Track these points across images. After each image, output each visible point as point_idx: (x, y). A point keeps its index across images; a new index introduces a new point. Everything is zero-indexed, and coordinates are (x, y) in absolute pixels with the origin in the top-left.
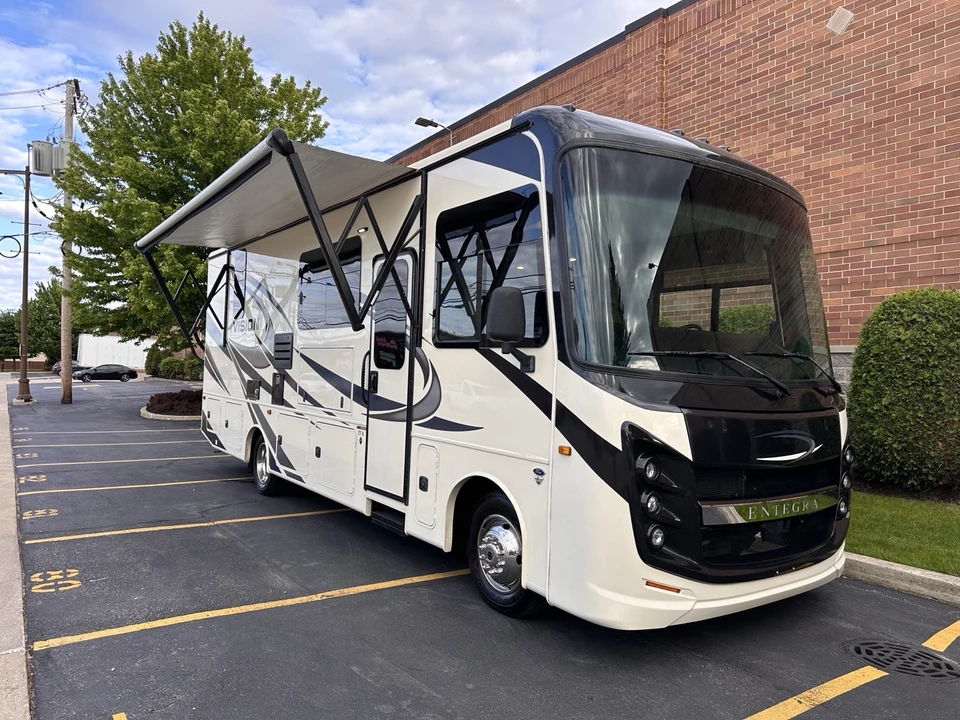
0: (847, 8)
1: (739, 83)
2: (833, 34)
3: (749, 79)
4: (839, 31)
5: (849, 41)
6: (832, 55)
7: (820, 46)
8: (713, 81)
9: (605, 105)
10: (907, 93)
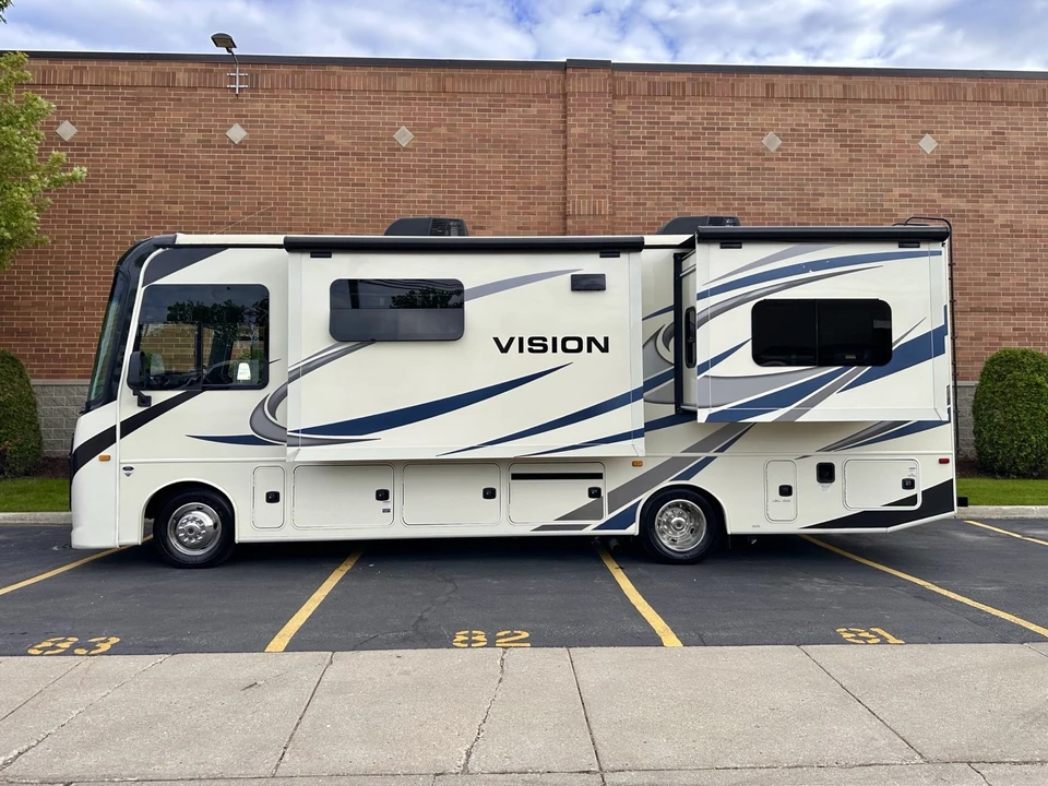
0: (778, 135)
1: (689, 159)
2: (767, 149)
3: (699, 158)
4: (773, 149)
5: (778, 159)
6: (767, 164)
7: (758, 154)
8: (664, 148)
9: (535, 127)
10: (818, 210)
